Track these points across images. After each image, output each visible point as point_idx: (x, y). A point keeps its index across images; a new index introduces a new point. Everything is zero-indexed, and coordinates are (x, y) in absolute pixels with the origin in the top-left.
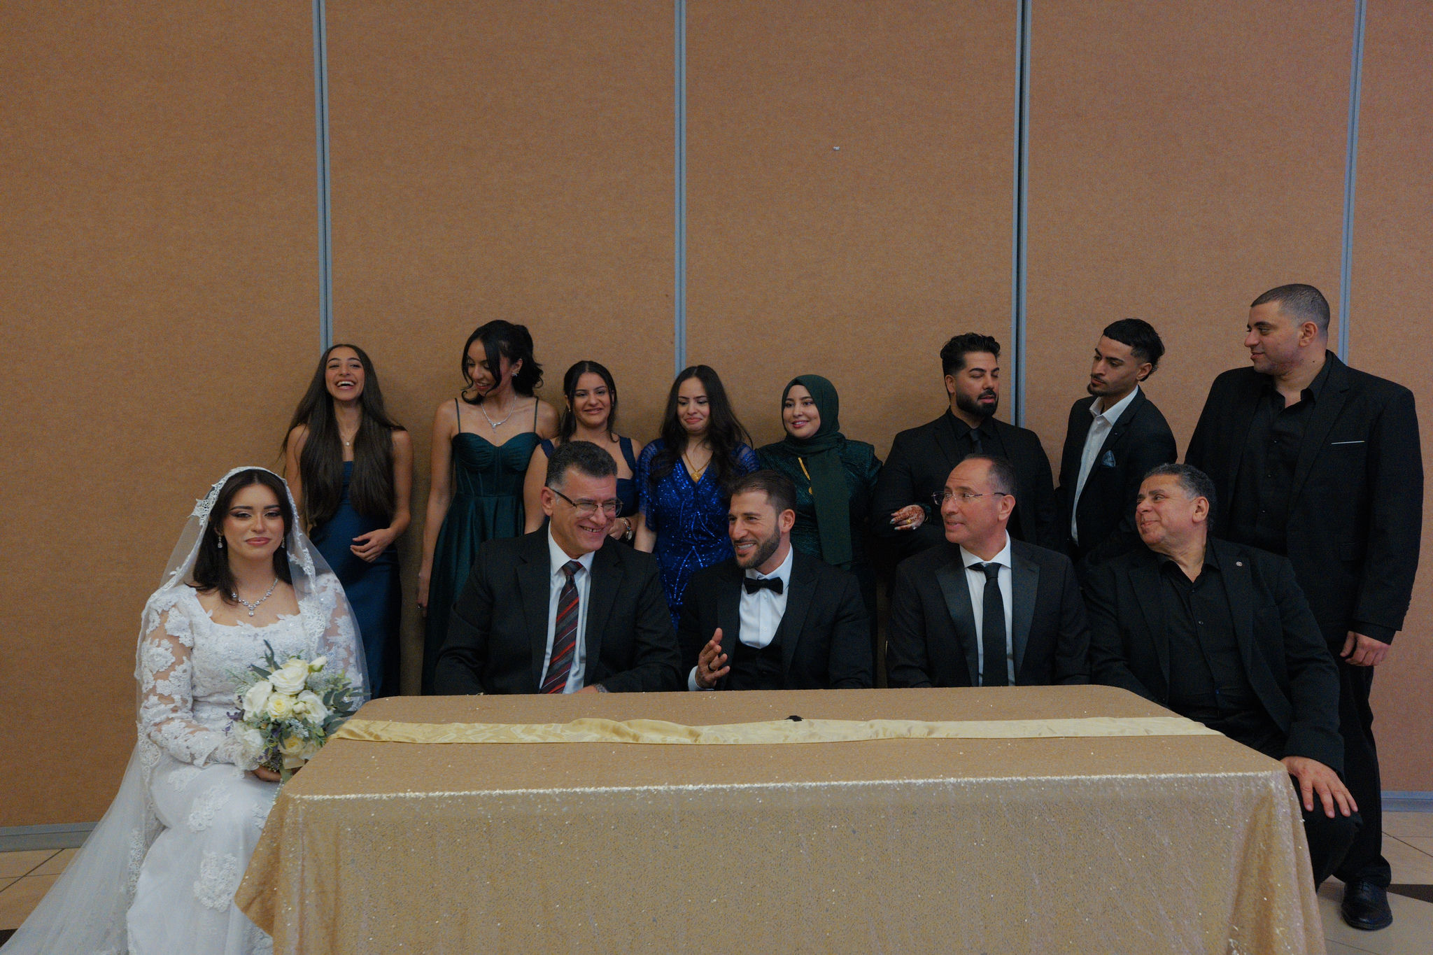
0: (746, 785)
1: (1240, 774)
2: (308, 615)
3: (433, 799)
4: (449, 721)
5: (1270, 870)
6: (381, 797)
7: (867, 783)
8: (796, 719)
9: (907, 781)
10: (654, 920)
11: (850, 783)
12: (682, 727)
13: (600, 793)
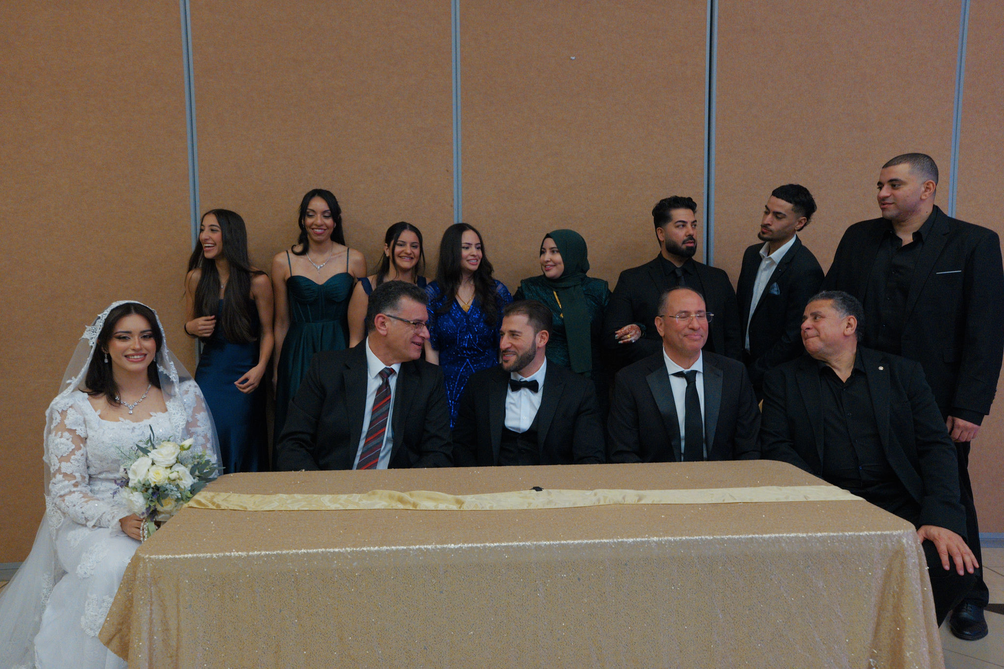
0: (495, 544)
1: (879, 533)
2: (174, 412)
3: (253, 557)
4: (276, 492)
5: (902, 606)
6: (212, 556)
7: (590, 541)
8: (538, 489)
9: (620, 540)
10: (425, 648)
11: (576, 542)
12: (450, 497)
13: (382, 552)
